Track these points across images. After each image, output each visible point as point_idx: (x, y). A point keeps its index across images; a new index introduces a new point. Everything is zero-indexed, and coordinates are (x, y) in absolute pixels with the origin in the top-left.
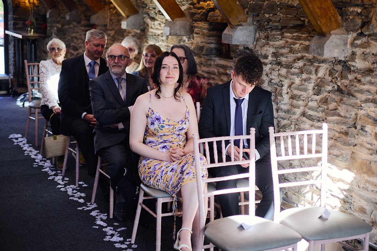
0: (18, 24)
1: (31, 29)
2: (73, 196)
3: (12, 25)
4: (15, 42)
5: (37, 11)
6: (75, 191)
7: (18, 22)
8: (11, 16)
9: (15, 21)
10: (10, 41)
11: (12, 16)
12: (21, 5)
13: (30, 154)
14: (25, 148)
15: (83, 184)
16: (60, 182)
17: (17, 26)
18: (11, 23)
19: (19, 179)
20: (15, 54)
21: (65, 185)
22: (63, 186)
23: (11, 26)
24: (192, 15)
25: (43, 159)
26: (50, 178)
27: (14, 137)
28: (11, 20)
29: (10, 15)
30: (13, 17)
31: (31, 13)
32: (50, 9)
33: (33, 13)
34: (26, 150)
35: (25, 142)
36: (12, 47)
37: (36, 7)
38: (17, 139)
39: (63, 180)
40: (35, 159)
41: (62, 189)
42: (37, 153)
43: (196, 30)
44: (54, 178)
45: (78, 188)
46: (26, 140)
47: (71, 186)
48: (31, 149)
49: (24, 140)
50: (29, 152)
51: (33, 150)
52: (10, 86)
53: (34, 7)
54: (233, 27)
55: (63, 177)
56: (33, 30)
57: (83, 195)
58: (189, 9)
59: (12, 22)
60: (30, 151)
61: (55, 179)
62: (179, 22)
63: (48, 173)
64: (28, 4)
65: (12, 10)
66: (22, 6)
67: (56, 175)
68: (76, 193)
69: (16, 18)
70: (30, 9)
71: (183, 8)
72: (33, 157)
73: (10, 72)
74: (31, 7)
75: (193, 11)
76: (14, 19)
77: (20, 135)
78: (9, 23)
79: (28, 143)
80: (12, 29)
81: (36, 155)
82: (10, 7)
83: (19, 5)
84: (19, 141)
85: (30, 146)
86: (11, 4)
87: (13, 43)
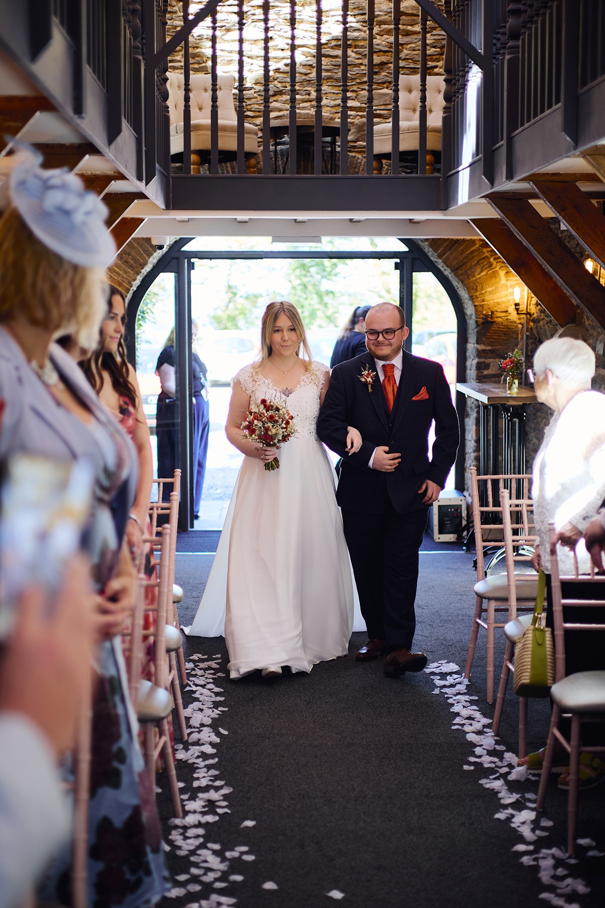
0: (487, 366)
1: (513, 377)
2: (551, 889)
3: (474, 368)
4: (478, 412)
5: (535, 332)
6: (560, 872)
7: (488, 361)
8: (472, 345)
9: (482, 360)
10: (469, 409)
11: (476, 345)
12: (497, 317)
13: (467, 728)
14: (456, 709)
15: (589, 848)
16: (526, 831)
17: (486, 372)
18: (472, 363)
19: (416, 810)
20: (478, 441)
21: (539, 844)
22: (531, 848)
23: (472, 371)
25: (498, 747)
26: (501, 816)
27: (437, 671)
28: (472, 357)
29: (471, 343)
30: (478, 350)
31: (522, 339)
32: (562, 326)
33: (527, 336)
34: (458, 714)
35: (462, 688)
36: (472, 424)
37: (533, 321)
38: (443, 676)
39: (536, 825)
40: (475, 746)
41: (526, 860)
42: (484, 726)
44: (513, 816)
45: (573, 861)
46: (466, 682)
47: (554, 851)
48: (473, 711)
49: (460, 683)
50: (464, 722)
51: (477, 715)
52: (464, 523)
53: (528, 321)
55: (537, 816)
56: (516, 381)
57: (581, 888)
59: (475, 362)
60: (470, 718)
61: (513, 820)
63: (500, 795)
64: (513, 316)
65: (476, 330)
66: (500, 320)
67: (519, 806)
68: (562, 878)
69: (484, 351)
70: (520, 326)
72: (471, 737)
73: (466, 487)
74: (522, 321)
76: (480, 354)
77: (454, 667)
78: (468, 364)
79: (470, 690)
80: (473, 379)
81: (479, 733)
82: (471, 323)
83: (492, 318)
84: (447, 683)
85: (472, 702)
86: (474, 317)
87: (475, 415)
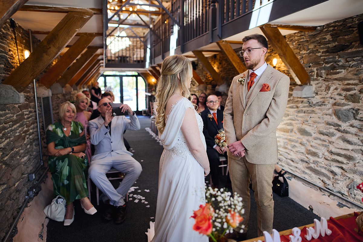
24: (206, 83)
30: (148, 88)
43: (208, 88)
54: (219, 86)
58: (205, 81)
62: (202, 85)
71: (203, 81)
74: (154, 84)
75: (207, 81)
83: (150, 84)
